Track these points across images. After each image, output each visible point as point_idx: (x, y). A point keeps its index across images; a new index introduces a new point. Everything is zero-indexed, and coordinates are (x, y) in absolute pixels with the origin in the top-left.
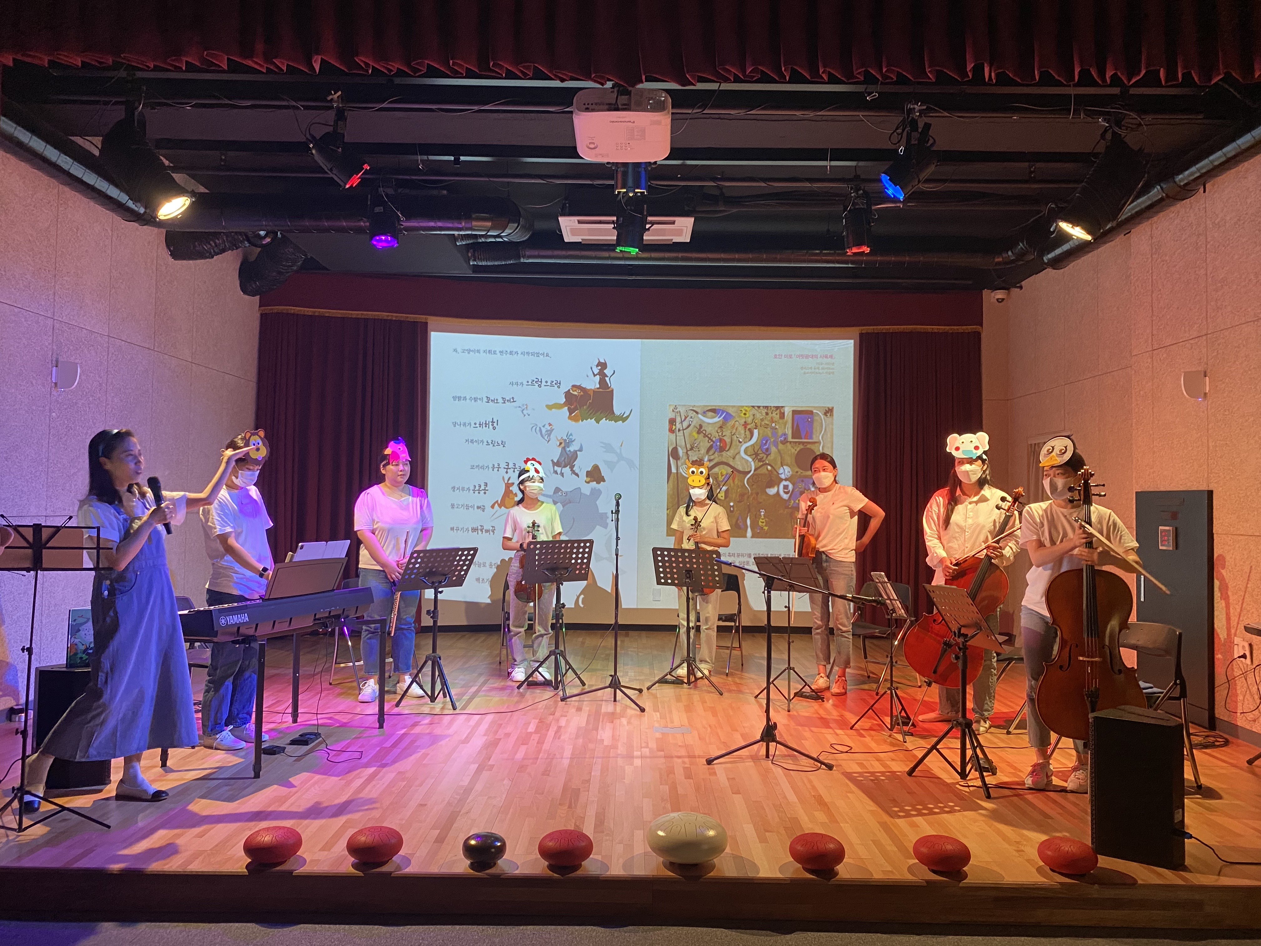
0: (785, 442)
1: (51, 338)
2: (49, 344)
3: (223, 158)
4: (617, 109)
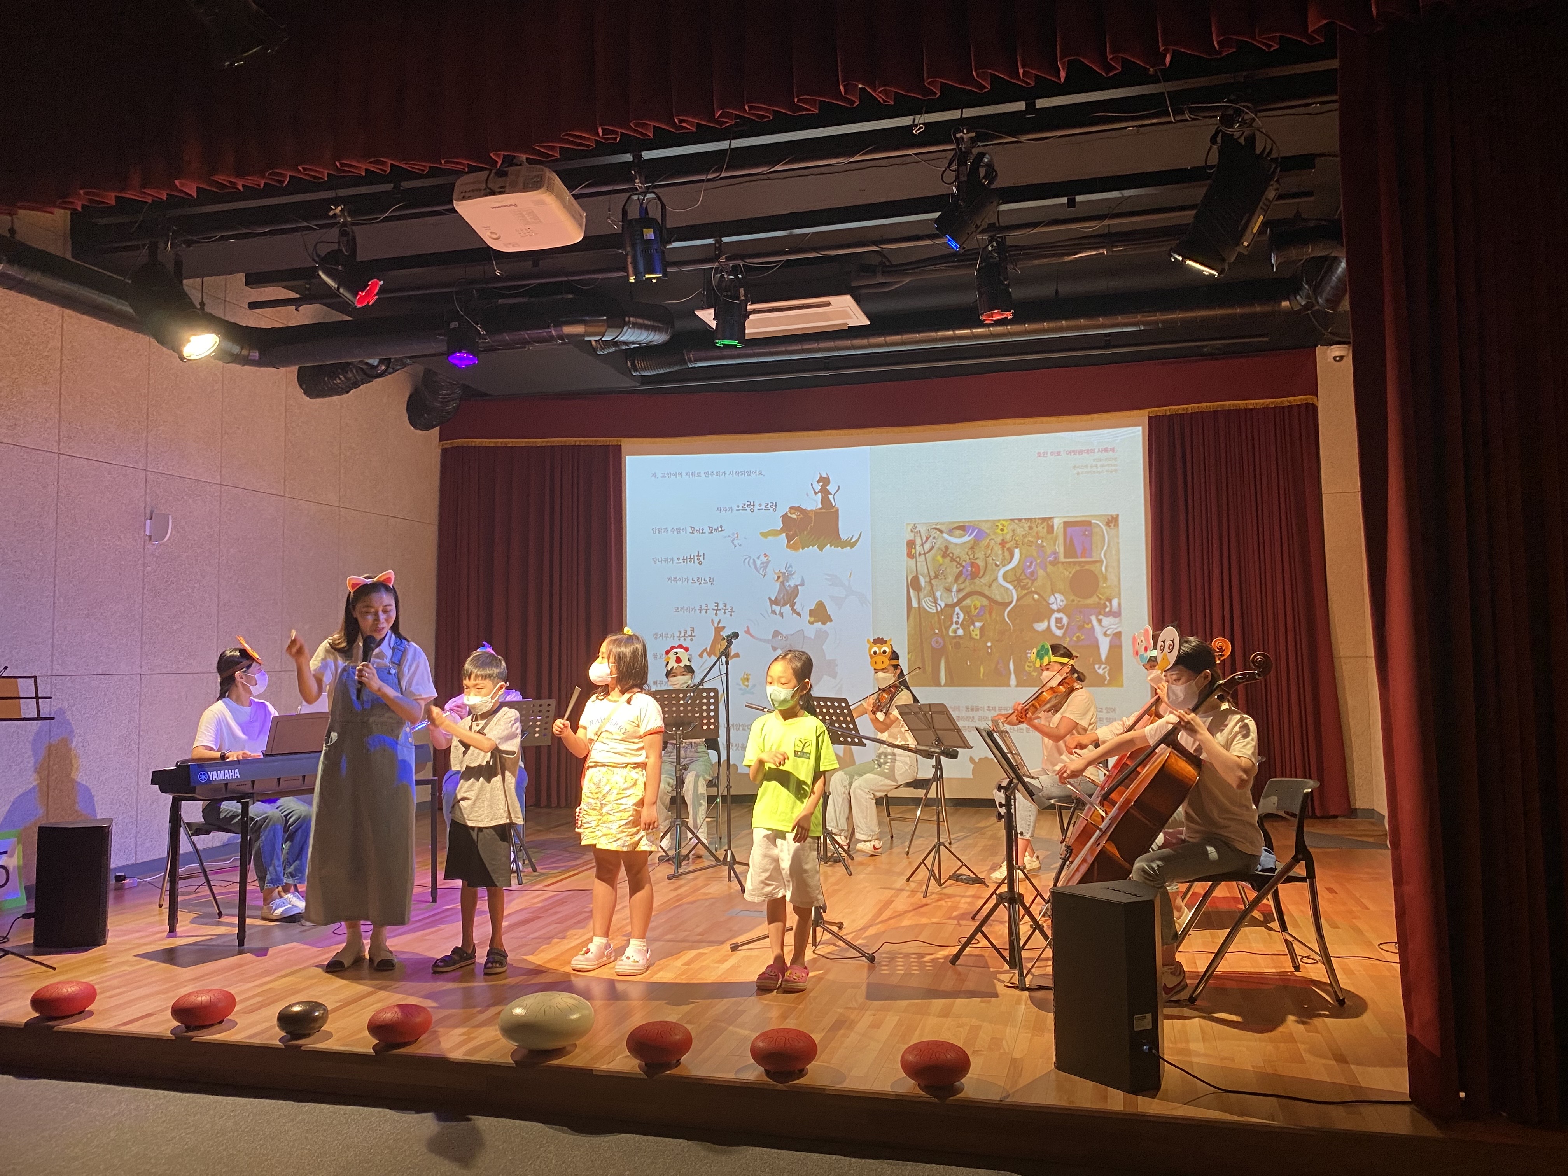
0: (1056, 562)
1: (143, 490)
2: (141, 497)
4: (493, 193)
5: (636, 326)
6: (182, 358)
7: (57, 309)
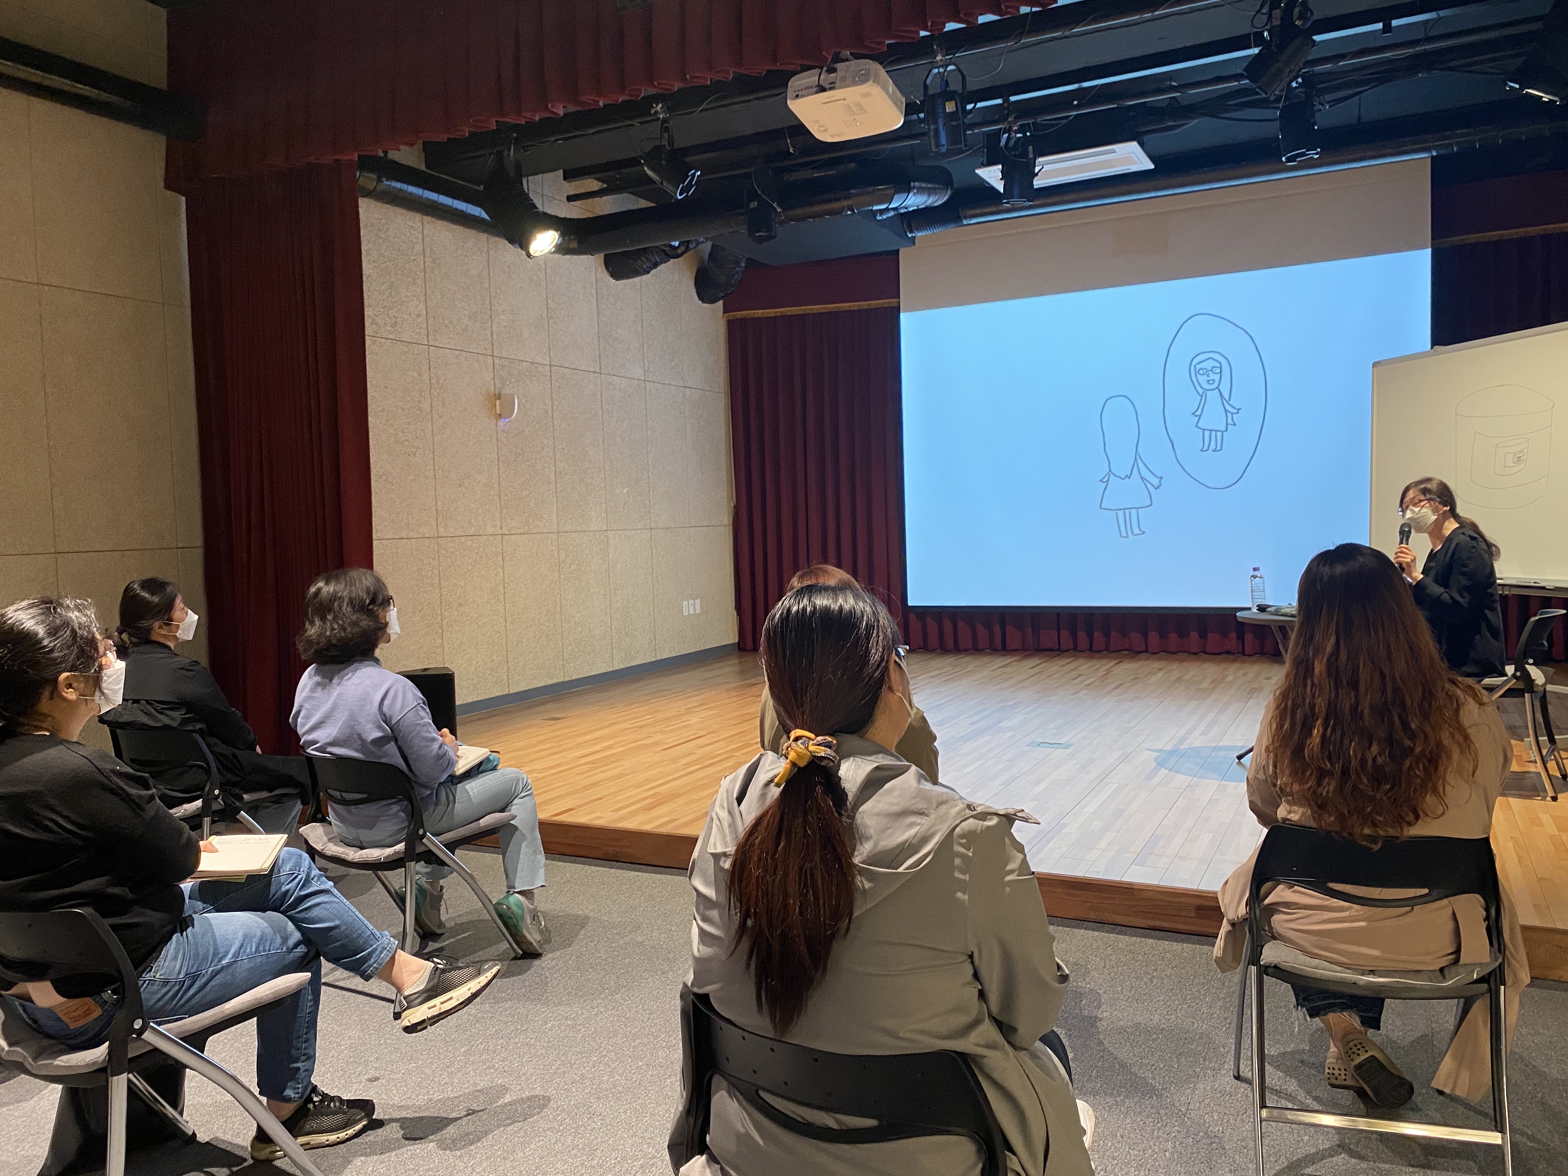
1: (492, 374)
2: (492, 380)
4: (822, 89)
5: (921, 190)
6: (529, 255)
7: (418, 217)
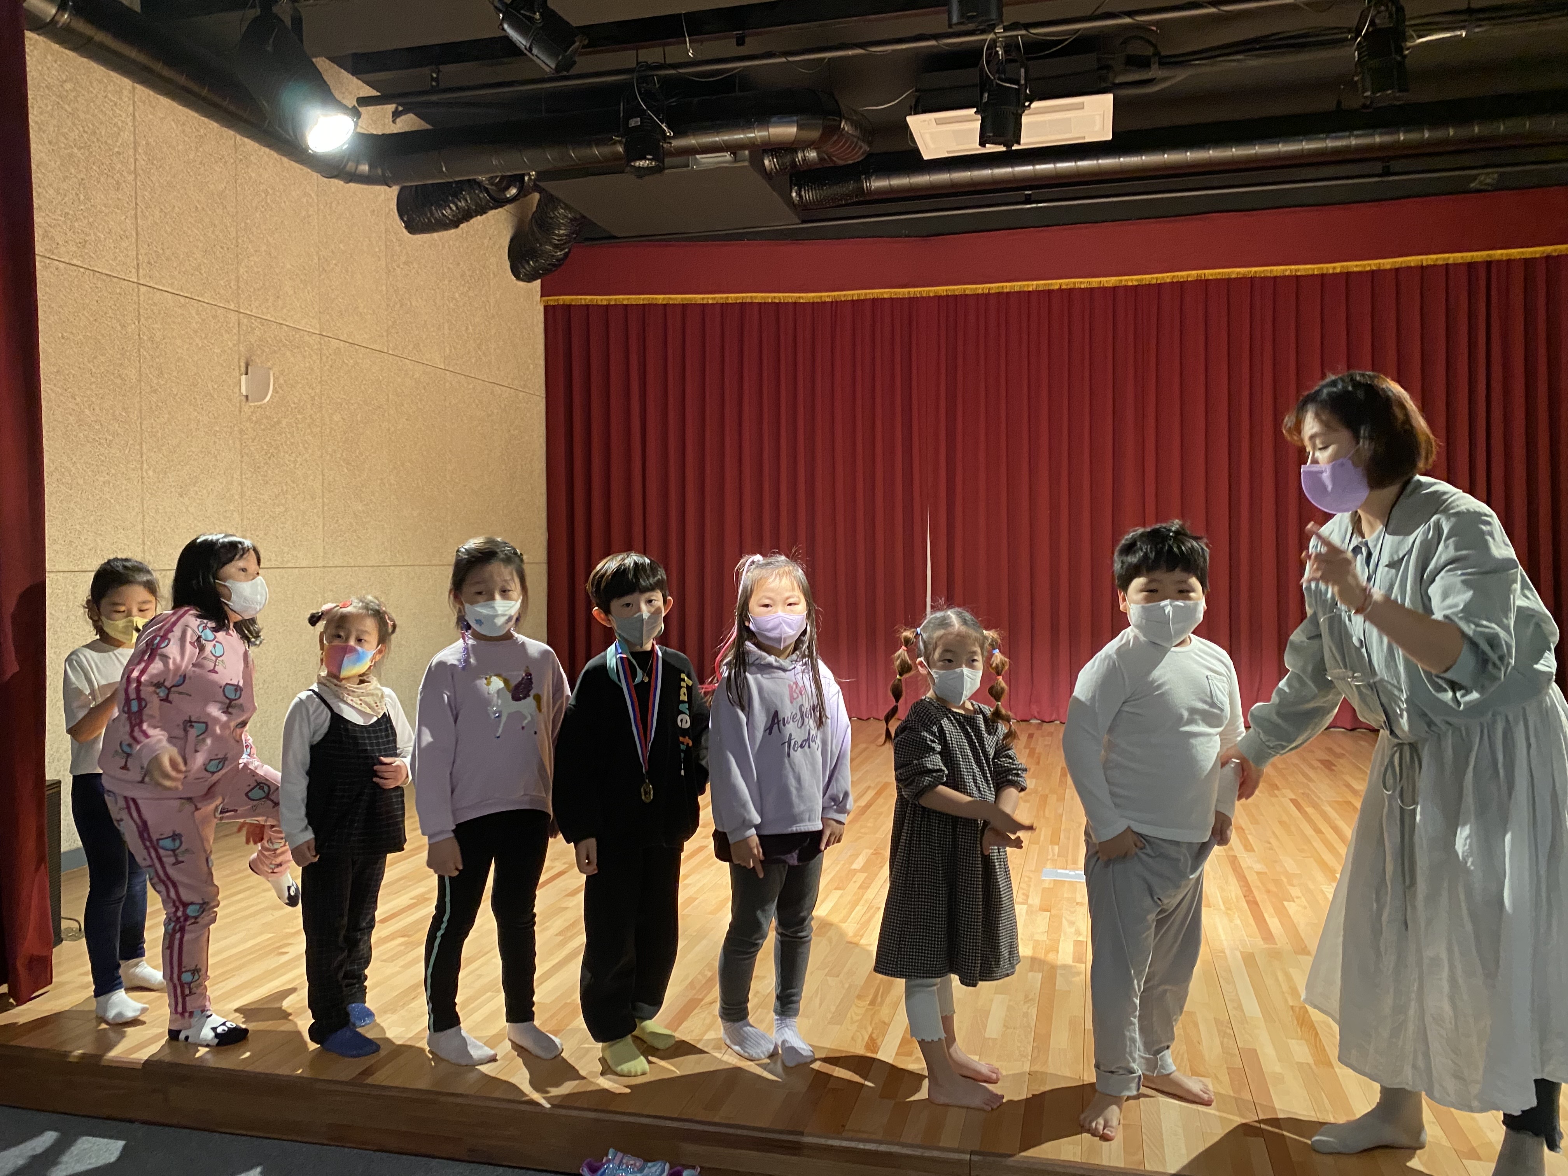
1: (235, 338)
2: (234, 345)
3: (435, 75)
6: (309, 154)
